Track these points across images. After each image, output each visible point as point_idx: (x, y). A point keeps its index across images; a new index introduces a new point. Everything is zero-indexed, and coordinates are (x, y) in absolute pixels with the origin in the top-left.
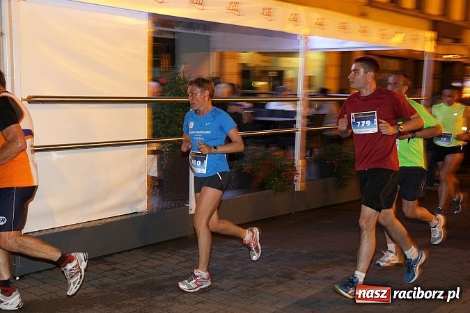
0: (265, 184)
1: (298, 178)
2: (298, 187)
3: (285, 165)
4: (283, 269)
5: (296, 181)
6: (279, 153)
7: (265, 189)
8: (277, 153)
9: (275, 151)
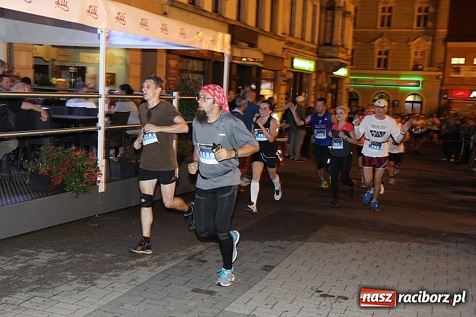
0: (65, 186)
1: (102, 179)
2: (102, 188)
3: (87, 165)
4: (85, 274)
5: (99, 182)
6: (80, 153)
7: (66, 192)
8: (78, 153)
9: (75, 151)
